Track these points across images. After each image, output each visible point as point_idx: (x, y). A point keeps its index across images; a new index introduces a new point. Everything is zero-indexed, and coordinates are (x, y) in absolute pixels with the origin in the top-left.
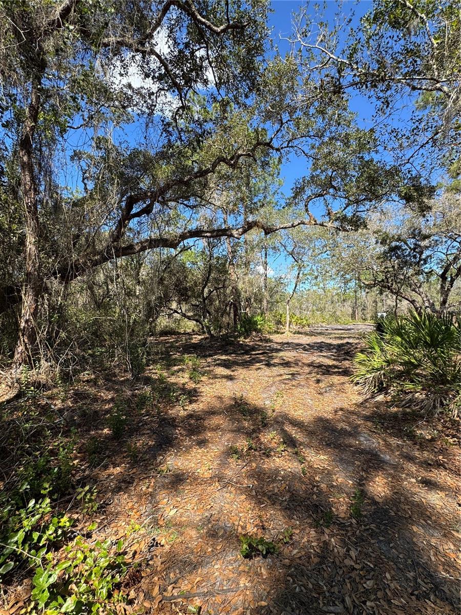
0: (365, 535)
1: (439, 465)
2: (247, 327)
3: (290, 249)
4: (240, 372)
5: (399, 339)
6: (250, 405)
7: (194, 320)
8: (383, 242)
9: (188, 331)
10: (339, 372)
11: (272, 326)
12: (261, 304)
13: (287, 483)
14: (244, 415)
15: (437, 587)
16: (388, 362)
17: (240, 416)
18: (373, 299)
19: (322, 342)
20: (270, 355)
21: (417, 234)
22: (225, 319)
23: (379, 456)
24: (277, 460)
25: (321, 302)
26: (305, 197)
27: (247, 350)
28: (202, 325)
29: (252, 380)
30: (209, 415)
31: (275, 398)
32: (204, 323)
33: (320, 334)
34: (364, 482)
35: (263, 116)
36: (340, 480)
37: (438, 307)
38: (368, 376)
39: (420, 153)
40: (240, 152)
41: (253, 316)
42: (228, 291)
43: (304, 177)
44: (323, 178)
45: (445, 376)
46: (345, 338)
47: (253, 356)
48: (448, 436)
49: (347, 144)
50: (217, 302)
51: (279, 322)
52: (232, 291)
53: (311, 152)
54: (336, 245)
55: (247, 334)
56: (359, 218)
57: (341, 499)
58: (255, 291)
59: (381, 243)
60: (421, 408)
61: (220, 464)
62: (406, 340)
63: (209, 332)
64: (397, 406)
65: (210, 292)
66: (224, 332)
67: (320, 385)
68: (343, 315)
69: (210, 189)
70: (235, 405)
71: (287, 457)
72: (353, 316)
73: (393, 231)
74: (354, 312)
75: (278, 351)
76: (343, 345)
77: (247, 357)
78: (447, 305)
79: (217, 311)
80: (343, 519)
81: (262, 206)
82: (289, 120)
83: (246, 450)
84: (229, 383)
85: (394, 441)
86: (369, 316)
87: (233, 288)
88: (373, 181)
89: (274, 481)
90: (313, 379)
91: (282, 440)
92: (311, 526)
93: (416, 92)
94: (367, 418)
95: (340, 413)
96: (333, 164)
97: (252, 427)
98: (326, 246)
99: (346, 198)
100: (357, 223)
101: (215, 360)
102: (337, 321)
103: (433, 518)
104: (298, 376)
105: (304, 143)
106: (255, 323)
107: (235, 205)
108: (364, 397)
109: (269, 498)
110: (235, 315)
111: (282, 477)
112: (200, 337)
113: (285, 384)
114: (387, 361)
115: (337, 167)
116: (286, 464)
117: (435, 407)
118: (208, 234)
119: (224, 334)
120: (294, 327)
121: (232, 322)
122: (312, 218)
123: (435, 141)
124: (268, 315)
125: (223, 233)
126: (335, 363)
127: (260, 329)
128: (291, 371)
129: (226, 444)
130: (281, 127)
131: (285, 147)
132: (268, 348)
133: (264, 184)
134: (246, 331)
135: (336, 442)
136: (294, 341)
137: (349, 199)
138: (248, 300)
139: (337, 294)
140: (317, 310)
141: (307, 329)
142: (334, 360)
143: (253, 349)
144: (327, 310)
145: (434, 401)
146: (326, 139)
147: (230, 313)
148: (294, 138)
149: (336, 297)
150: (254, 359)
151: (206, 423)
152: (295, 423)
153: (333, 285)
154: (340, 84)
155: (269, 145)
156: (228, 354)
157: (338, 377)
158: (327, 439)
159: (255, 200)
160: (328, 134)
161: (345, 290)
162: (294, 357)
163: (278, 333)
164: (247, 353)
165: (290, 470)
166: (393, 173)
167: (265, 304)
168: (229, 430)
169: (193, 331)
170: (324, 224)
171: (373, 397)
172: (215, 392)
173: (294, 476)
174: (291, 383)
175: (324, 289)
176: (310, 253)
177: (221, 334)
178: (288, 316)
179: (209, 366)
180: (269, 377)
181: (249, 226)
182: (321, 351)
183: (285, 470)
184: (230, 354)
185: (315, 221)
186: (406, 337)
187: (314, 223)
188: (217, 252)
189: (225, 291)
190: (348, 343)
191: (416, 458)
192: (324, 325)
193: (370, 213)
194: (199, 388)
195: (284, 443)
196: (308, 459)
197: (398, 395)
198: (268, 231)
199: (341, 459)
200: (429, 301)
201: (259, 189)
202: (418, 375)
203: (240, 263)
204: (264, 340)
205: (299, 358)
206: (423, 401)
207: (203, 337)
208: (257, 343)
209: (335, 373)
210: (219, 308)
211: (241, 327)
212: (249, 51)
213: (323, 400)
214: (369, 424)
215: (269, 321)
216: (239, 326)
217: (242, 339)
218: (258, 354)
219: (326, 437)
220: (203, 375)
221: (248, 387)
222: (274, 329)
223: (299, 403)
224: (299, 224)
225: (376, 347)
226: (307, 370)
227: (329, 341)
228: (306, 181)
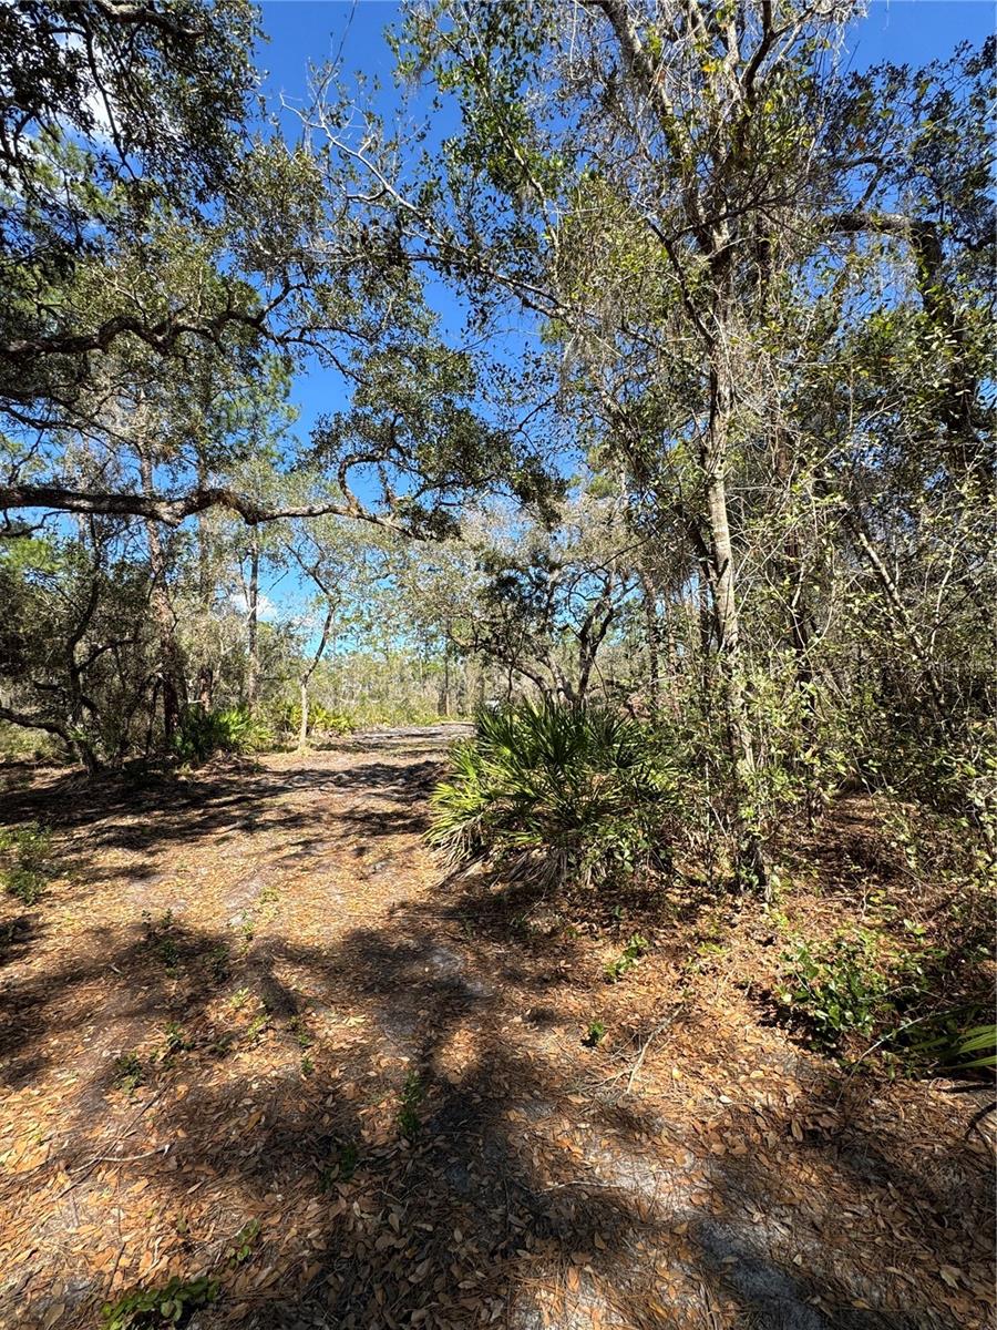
0: (423, 1165)
1: (559, 978)
2: (202, 738)
3: (310, 562)
4: (175, 855)
5: (507, 752)
6: (190, 934)
7: (40, 726)
8: (489, 569)
9: (22, 756)
10: (404, 827)
11: (268, 734)
12: (241, 683)
13: (265, 1108)
14: (170, 965)
15: (538, 1217)
16: (490, 798)
17: (155, 970)
18: (477, 675)
19: (378, 765)
20: (256, 803)
21: (540, 559)
22: (141, 721)
23: (464, 987)
24: (246, 1057)
25: (380, 679)
26: (341, 456)
27: (196, 796)
28: (67, 738)
29: (204, 871)
30: (61, 987)
31: (258, 906)
32: (70, 734)
33: (376, 746)
34: (432, 1051)
35: (242, 255)
36: (383, 1063)
37: (575, 690)
38: (456, 827)
39: (539, 420)
40: (181, 321)
41: (218, 713)
42: (150, 651)
43: (339, 414)
44: (378, 423)
45: (573, 812)
46: (423, 752)
47: (212, 811)
48: (575, 920)
49: (423, 369)
50: (117, 678)
51: (284, 725)
52: (161, 652)
53: (353, 366)
54: (407, 565)
55: (200, 756)
56: (446, 517)
57: (384, 1105)
58: (223, 653)
59: (486, 570)
60: (539, 878)
61: (79, 1118)
62: (517, 753)
63: (90, 758)
64: (502, 880)
65: (95, 652)
66: (136, 754)
67: (365, 858)
68: (422, 707)
69: (97, 390)
70: (145, 944)
71: (271, 1044)
72: (442, 707)
73: (506, 550)
74: (443, 699)
75: (276, 791)
76: (418, 767)
77: (195, 815)
78: (588, 687)
79: (116, 700)
80: (383, 1147)
81: (244, 457)
82: (303, 285)
83: (162, 1055)
84: (137, 888)
85: (494, 950)
86: (469, 706)
87: (163, 644)
88: (467, 450)
89: (230, 1114)
90: (351, 848)
91: (262, 1006)
92: (309, 1192)
93: (530, 312)
94: (450, 914)
95: (400, 913)
96: (396, 400)
97: (188, 992)
98: (385, 564)
99: (420, 473)
100: (443, 526)
101: (101, 831)
102: (410, 718)
103: (544, 1082)
104: (319, 846)
105: (338, 343)
106: (225, 728)
107: (169, 442)
108: (447, 872)
109: (212, 1164)
110: (169, 711)
111: (254, 1098)
112: (57, 773)
113: (287, 867)
114: (488, 797)
115: (405, 408)
116: (266, 1062)
117: (559, 872)
118: (85, 504)
119: (135, 761)
120: (320, 735)
121: (159, 730)
122: (354, 504)
123: (560, 404)
124: (257, 709)
125: (127, 506)
126: (398, 807)
127: (236, 743)
128: (303, 835)
129: (106, 1054)
130: (285, 292)
131: (295, 340)
132: (253, 787)
133: (251, 409)
134: (199, 749)
135: (386, 978)
136: (317, 767)
137: (426, 477)
138: (206, 673)
139: (412, 663)
140: (371, 696)
141: (348, 737)
142: (398, 801)
143: (215, 791)
144: (391, 696)
145: (559, 862)
146: (383, 349)
147: (154, 705)
148: (315, 326)
149: (409, 670)
150: (213, 817)
151: (49, 1012)
152: (303, 957)
153: (404, 645)
154: (399, 247)
155: (256, 323)
156: (142, 812)
157: (402, 838)
158: (367, 977)
159: (229, 440)
160: (387, 340)
161: (427, 656)
162: (314, 802)
163: (281, 749)
164: (196, 803)
165: (274, 1073)
166: (499, 443)
167: (252, 684)
168: (119, 1016)
169: (39, 756)
170: (379, 519)
171: (463, 869)
172: (87, 918)
173: (283, 1085)
174: (300, 863)
175: (385, 651)
176: (353, 575)
177: (127, 759)
178: (305, 711)
179: (78, 850)
180: (248, 856)
181: (202, 501)
182: (374, 785)
183: (263, 1077)
184: (150, 810)
185: (360, 510)
186: (518, 747)
187: (356, 513)
188: (116, 551)
189: (141, 651)
190: (428, 763)
191: (526, 973)
192: (384, 727)
193: (464, 510)
194: (37, 916)
195: (268, 1010)
196: (321, 1034)
197: (505, 857)
198: (253, 516)
199: (393, 1014)
200: (563, 679)
201: (240, 419)
202: (537, 816)
203: (182, 582)
204: (246, 768)
205: (324, 804)
206: (543, 862)
207: (67, 771)
208: (227, 777)
209: (396, 829)
210: (123, 694)
211: (184, 740)
212: (208, 97)
213: (367, 892)
214: (453, 925)
215: (260, 723)
216: (179, 738)
217: (186, 769)
218: (225, 804)
219: (366, 972)
220: (57, 877)
221: (189, 891)
222: (271, 741)
223: (314, 907)
224: (325, 511)
225: (471, 770)
226: (339, 828)
227: (391, 762)
228: (342, 423)
